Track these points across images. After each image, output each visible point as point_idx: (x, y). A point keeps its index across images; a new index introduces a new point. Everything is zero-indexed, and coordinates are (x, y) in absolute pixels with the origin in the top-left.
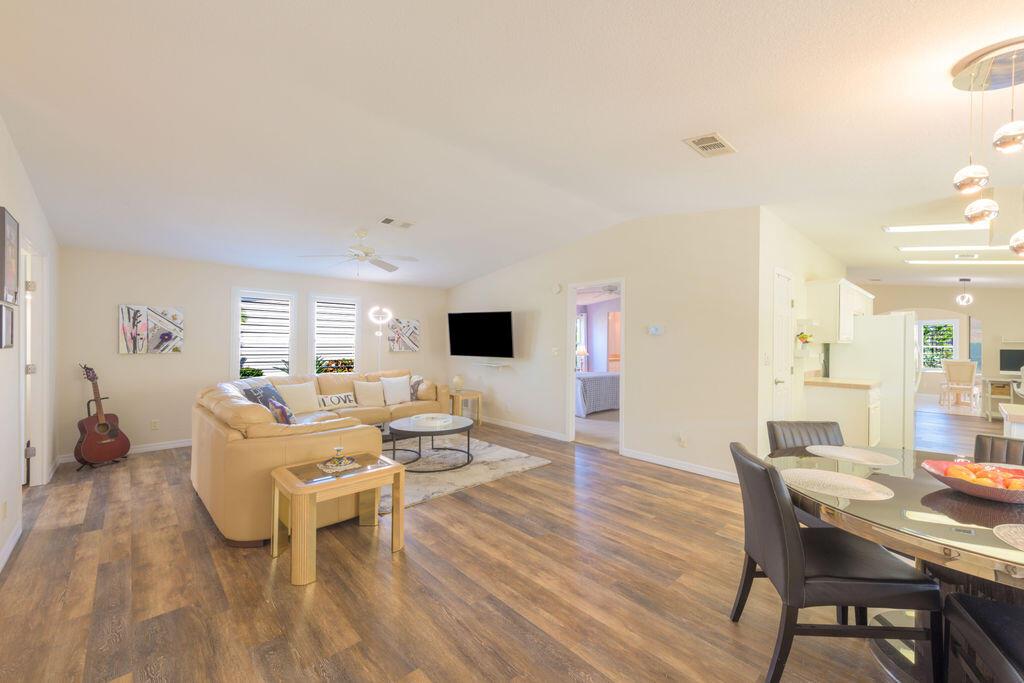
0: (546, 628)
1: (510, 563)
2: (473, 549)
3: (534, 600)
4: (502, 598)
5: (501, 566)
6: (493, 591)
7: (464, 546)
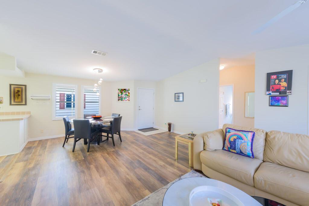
0: (144, 146)
1: (148, 154)
2: (156, 158)
3: (145, 149)
4: (151, 149)
5: (150, 154)
6: (152, 150)
7: (158, 158)
